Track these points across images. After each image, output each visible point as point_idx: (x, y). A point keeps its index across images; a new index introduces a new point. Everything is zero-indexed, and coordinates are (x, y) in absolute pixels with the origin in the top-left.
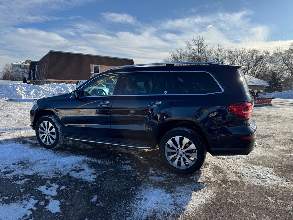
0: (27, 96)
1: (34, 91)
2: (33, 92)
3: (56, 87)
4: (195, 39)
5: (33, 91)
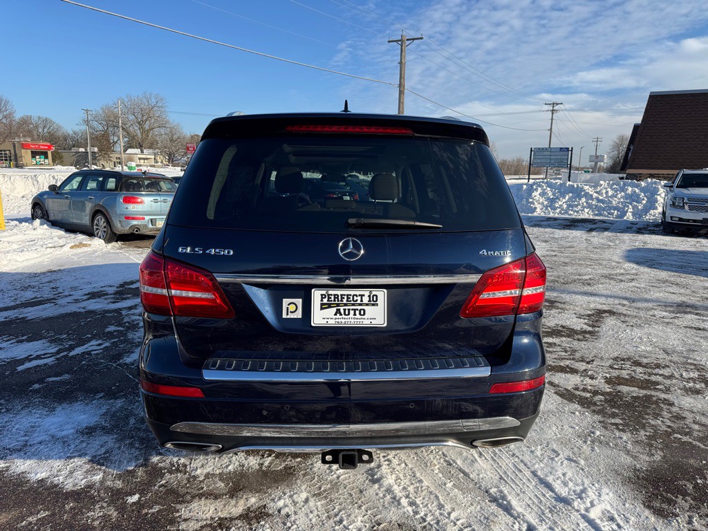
0: (546, 209)
1: (567, 197)
2: (564, 200)
3: (627, 189)
5: (565, 198)
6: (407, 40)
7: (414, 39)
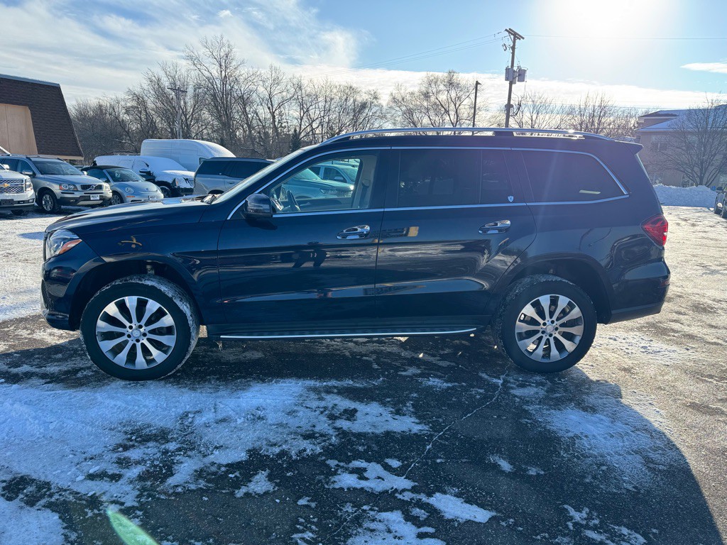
4: (210, 44)
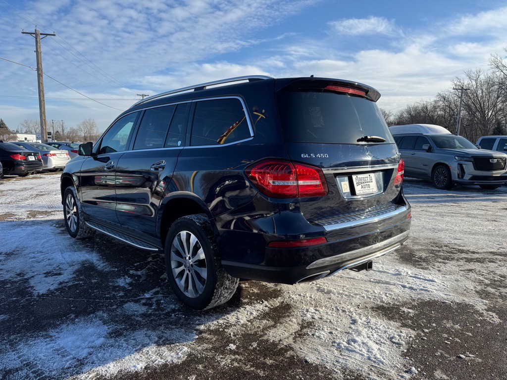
6: (41, 34)
7: (47, 35)
